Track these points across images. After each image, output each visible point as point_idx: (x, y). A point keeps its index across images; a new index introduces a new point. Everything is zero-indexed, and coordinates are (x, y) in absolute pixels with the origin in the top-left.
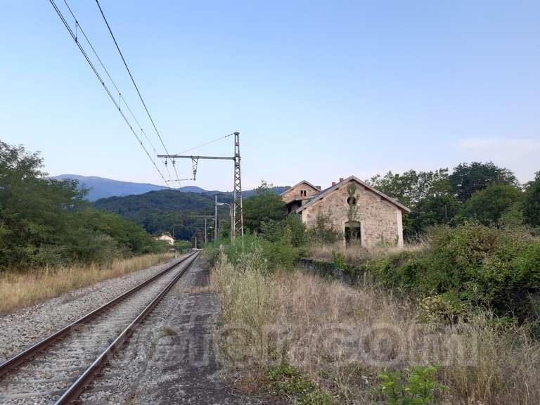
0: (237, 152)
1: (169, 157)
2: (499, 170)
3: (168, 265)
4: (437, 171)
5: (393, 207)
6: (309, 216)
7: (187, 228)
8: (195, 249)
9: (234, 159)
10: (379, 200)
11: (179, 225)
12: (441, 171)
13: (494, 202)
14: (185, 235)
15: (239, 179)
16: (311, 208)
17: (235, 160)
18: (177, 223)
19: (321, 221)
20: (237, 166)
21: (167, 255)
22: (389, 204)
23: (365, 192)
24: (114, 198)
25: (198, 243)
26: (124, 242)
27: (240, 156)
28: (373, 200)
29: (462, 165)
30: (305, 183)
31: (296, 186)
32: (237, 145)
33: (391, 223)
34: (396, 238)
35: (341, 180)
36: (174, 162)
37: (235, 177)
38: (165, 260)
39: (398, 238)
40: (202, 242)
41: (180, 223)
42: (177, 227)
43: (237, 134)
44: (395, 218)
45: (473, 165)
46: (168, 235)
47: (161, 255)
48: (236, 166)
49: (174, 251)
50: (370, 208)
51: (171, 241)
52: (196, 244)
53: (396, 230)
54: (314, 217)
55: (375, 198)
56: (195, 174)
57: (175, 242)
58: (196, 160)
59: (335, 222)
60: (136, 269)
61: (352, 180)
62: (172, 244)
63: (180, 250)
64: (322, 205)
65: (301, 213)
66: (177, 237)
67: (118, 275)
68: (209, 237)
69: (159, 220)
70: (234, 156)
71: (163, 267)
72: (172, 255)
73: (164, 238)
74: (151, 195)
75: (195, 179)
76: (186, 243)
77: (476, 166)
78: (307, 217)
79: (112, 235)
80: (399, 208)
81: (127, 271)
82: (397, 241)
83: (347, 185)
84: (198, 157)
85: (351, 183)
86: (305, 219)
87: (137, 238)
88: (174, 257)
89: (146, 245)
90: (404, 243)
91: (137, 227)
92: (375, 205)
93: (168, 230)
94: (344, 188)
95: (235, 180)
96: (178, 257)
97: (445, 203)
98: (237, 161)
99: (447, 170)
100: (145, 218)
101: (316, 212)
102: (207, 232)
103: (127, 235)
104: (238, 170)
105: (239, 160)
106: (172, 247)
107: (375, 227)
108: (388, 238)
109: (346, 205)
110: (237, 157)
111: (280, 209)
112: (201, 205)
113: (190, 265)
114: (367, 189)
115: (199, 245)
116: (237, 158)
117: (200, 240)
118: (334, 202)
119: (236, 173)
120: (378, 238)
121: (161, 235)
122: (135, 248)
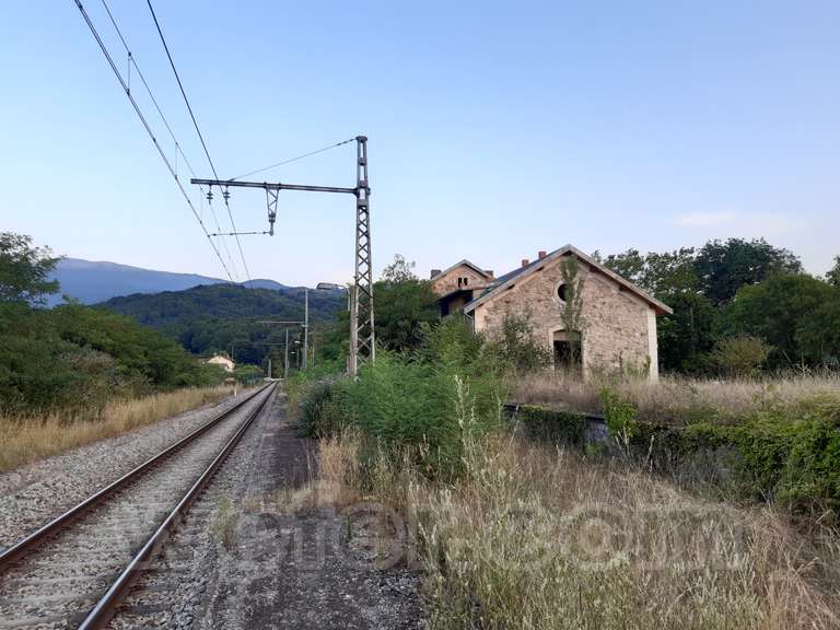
0: (362, 179)
1: (218, 183)
2: (774, 253)
3: (220, 410)
4: (675, 253)
5: (641, 305)
6: (487, 320)
7: (255, 344)
8: (269, 379)
9: (356, 192)
10: (614, 290)
11: (242, 340)
12: (682, 252)
13: (783, 302)
14: (251, 356)
15: (367, 234)
16: (490, 304)
17: (358, 195)
18: (238, 337)
19: (511, 327)
20: (362, 207)
21: (221, 389)
22: (632, 299)
23: (590, 276)
24: (138, 297)
25: (273, 369)
26: (140, 367)
27: (370, 186)
28: (606, 292)
29: (712, 244)
30: (466, 265)
31: (451, 270)
32: (362, 163)
33: (637, 334)
34: (645, 362)
35: (542, 256)
36: (226, 195)
37: (358, 229)
38: (215, 400)
39: (649, 363)
40: (279, 366)
41: (245, 337)
42: (240, 343)
43: (362, 140)
44: (644, 324)
45: (731, 244)
46: (223, 355)
47: (209, 391)
48: (359, 207)
49: (233, 383)
50: (599, 306)
51: (228, 364)
52: (270, 372)
53: (646, 346)
54: (498, 321)
55: (608, 287)
56: (272, 221)
57: (235, 368)
58: (275, 192)
59: (536, 332)
60: (152, 419)
61: (568, 253)
62: (230, 370)
63: (244, 381)
64: (512, 298)
65: (472, 313)
66: (239, 359)
67: (110, 434)
68: (293, 359)
69: (210, 332)
70: (355, 186)
71: (209, 413)
72: (228, 389)
73: (219, 360)
74: (198, 292)
75: (271, 233)
76: (253, 369)
77: (735, 246)
78: (483, 320)
79: (114, 354)
80: (652, 306)
81: (132, 425)
82: (647, 366)
83: (558, 261)
84: (280, 187)
85: (565, 259)
86: (479, 324)
87: (163, 359)
88: (232, 393)
89: (181, 371)
90: (660, 371)
91: (167, 341)
92: (607, 300)
93: (224, 348)
94: (553, 269)
95: (358, 238)
96: (239, 394)
97: (689, 305)
98: (362, 197)
99: (692, 252)
100: (187, 329)
101: (502, 313)
102: (289, 351)
103: (146, 354)
104: (363, 217)
105: (367, 194)
106: (231, 375)
107: (607, 340)
108: (632, 360)
109: (556, 298)
110: (361, 189)
111: (430, 306)
112: (278, 309)
113: (260, 409)
114: (594, 269)
115: (275, 372)
116: (362, 192)
117: (276, 365)
118: (533, 294)
119: (359, 223)
120: (613, 362)
121: (213, 357)
122: (160, 377)
